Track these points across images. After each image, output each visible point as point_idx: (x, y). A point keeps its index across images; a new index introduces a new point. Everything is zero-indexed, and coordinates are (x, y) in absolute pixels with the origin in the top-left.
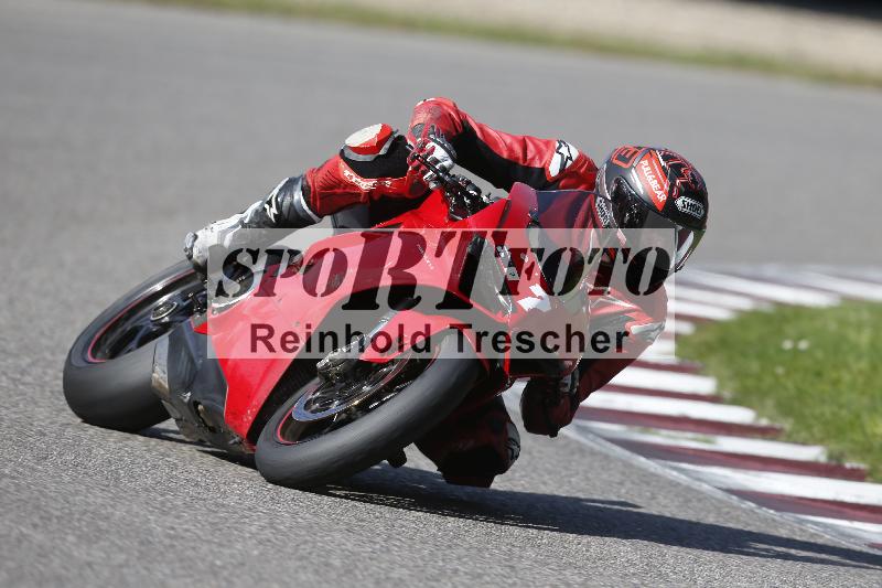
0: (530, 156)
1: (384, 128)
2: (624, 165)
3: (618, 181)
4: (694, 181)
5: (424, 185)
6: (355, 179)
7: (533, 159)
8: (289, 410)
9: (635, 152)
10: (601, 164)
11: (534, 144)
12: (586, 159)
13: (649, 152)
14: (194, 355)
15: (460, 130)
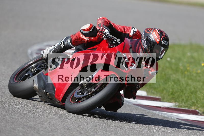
0: (125, 31)
1: (91, 25)
2: (148, 33)
3: (147, 37)
4: (166, 36)
5: (103, 39)
6: (84, 37)
7: (126, 31)
8: (73, 93)
9: (151, 29)
10: (142, 33)
11: (126, 28)
12: (139, 31)
13: (155, 30)
14: (45, 81)
15: (109, 25)
